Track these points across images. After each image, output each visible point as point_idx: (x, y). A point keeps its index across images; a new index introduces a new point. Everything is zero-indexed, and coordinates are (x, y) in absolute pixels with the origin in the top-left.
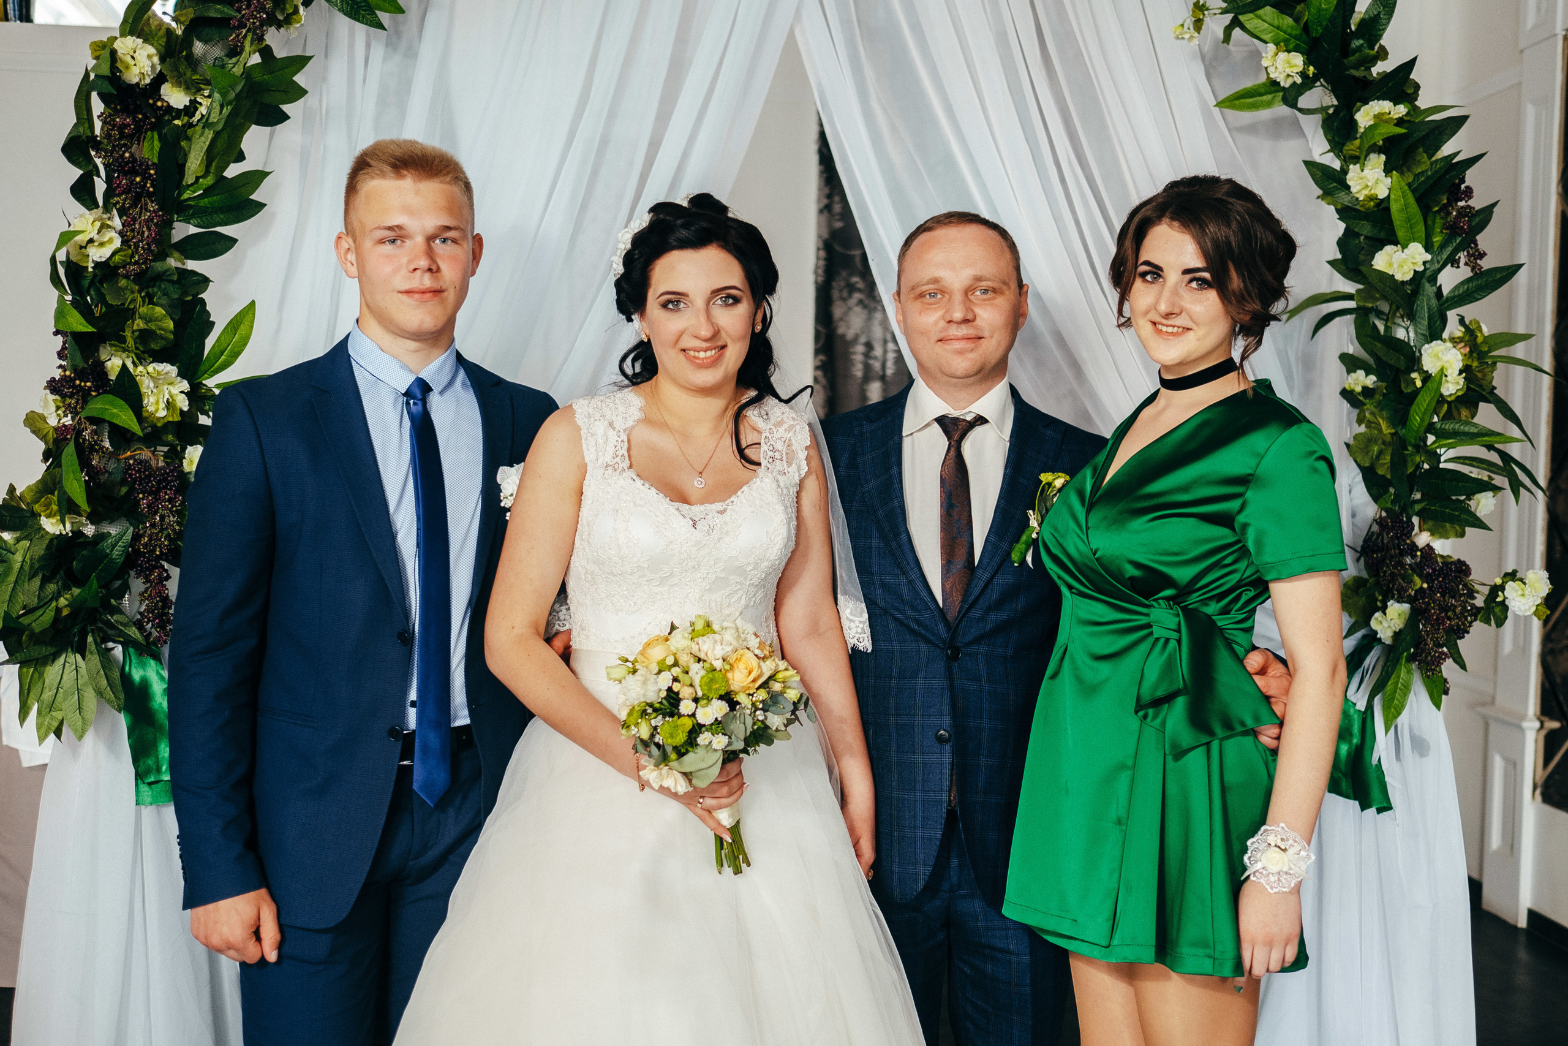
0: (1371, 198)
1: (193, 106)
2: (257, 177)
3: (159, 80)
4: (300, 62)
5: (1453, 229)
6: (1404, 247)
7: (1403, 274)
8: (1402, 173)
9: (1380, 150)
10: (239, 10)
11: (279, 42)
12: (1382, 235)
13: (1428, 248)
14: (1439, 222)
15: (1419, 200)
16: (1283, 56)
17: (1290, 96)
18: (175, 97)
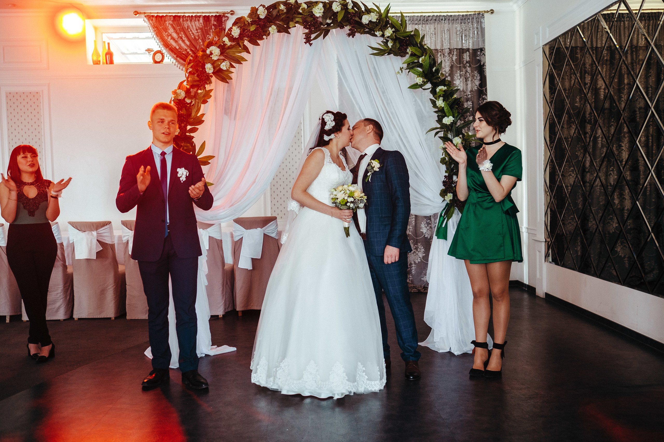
0: (441, 107)
1: (192, 102)
2: (203, 115)
3: (185, 97)
4: (211, 90)
5: (458, 112)
6: (448, 117)
7: (448, 123)
8: (446, 101)
9: (442, 96)
10: (201, 83)
11: (208, 87)
12: (444, 115)
13: (453, 117)
14: (457, 111)
15: (450, 107)
16: (418, 78)
17: (421, 86)
18: (188, 101)
